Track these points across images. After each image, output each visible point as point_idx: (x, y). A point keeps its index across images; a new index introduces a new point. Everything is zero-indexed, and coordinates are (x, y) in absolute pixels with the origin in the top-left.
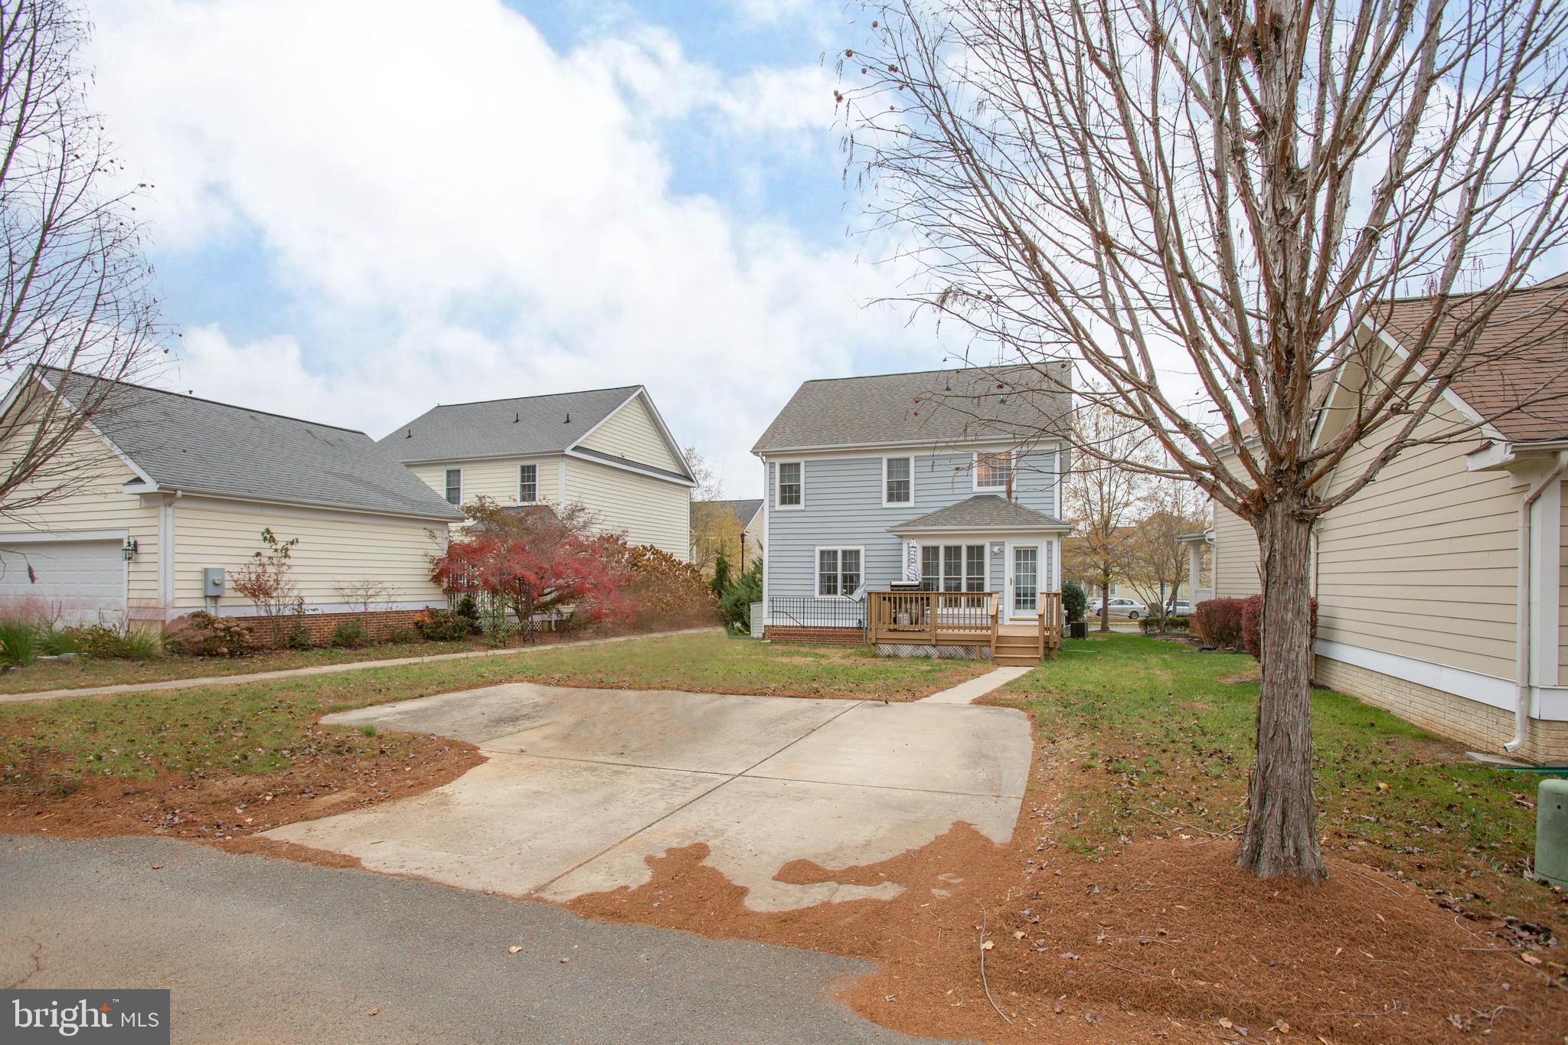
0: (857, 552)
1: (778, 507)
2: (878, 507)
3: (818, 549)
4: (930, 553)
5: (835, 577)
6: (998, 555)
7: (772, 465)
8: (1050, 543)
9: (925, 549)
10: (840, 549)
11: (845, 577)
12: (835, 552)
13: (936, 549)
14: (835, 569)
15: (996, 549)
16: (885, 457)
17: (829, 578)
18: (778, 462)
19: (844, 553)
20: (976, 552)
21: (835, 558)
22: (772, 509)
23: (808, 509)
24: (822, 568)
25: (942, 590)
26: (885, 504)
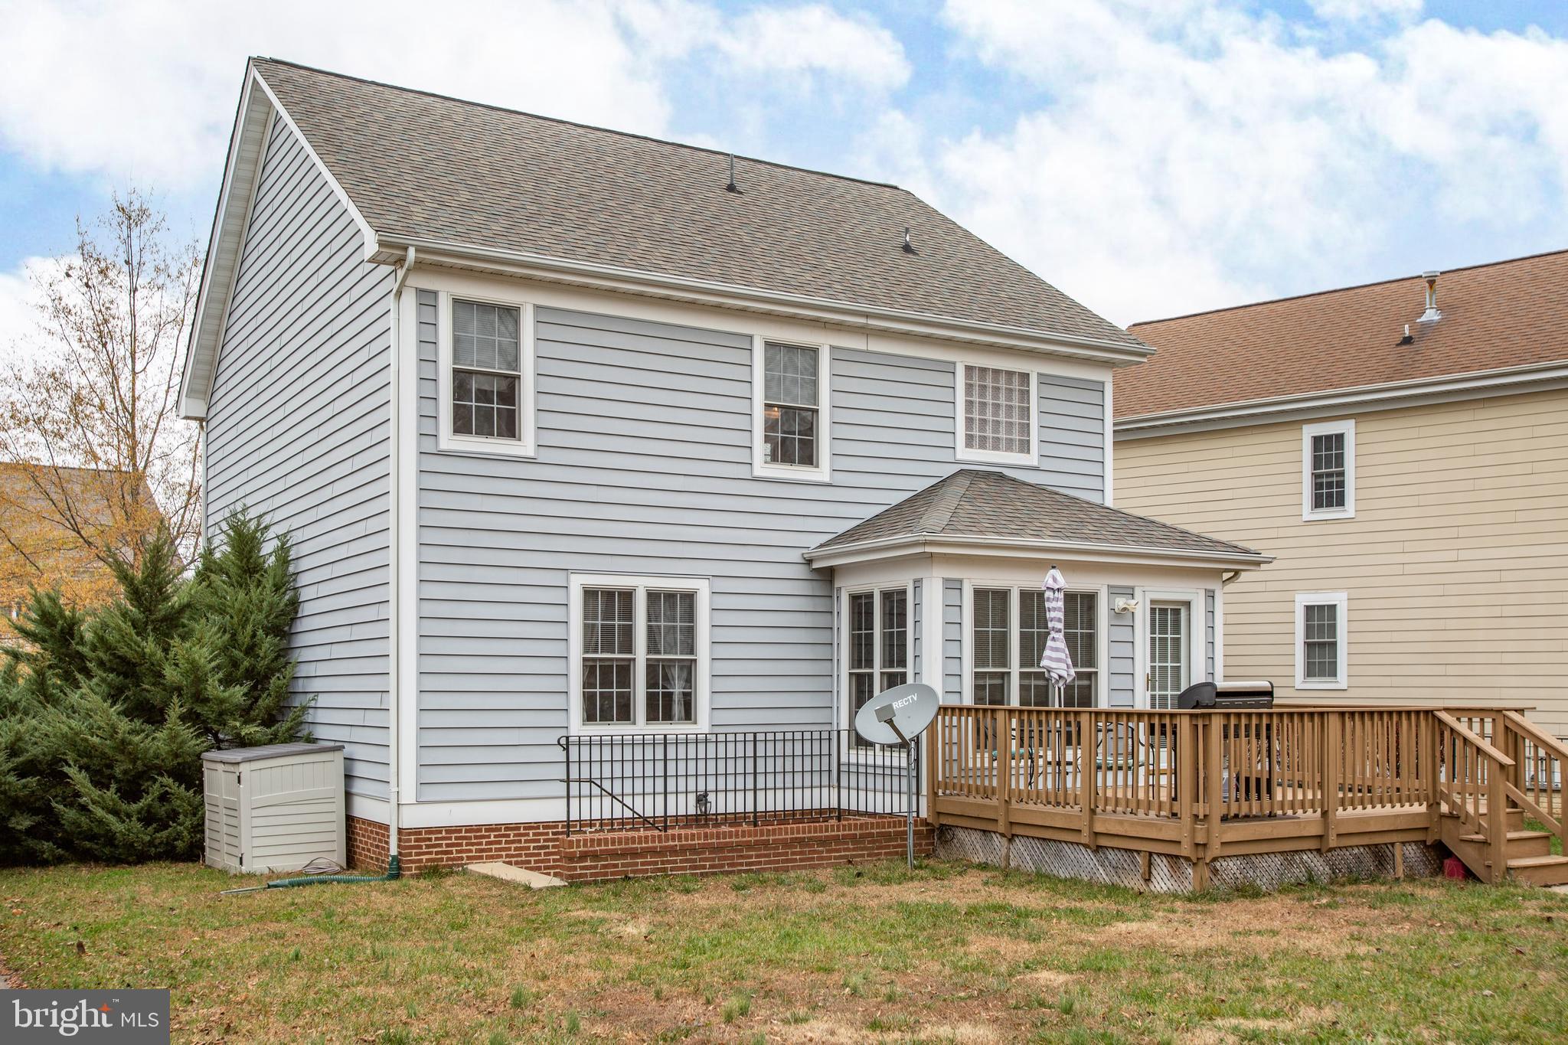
0: (689, 598)
1: (449, 440)
2: (742, 472)
3: (577, 584)
4: (991, 603)
5: (625, 671)
6: (1122, 617)
7: (427, 299)
8: (1210, 595)
9: (980, 594)
10: (641, 586)
11: (651, 667)
12: (627, 596)
13: (1002, 596)
14: (628, 646)
15: (1120, 602)
16: (761, 333)
17: (606, 670)
18: (448, 290)
19: (653, 596)
20: (1081, 606)
21: (628, 613)
22: (429, 445)
23: (546, 456)
24: (589, 646)
25: (1015, 702)
26: (762, 468)
